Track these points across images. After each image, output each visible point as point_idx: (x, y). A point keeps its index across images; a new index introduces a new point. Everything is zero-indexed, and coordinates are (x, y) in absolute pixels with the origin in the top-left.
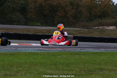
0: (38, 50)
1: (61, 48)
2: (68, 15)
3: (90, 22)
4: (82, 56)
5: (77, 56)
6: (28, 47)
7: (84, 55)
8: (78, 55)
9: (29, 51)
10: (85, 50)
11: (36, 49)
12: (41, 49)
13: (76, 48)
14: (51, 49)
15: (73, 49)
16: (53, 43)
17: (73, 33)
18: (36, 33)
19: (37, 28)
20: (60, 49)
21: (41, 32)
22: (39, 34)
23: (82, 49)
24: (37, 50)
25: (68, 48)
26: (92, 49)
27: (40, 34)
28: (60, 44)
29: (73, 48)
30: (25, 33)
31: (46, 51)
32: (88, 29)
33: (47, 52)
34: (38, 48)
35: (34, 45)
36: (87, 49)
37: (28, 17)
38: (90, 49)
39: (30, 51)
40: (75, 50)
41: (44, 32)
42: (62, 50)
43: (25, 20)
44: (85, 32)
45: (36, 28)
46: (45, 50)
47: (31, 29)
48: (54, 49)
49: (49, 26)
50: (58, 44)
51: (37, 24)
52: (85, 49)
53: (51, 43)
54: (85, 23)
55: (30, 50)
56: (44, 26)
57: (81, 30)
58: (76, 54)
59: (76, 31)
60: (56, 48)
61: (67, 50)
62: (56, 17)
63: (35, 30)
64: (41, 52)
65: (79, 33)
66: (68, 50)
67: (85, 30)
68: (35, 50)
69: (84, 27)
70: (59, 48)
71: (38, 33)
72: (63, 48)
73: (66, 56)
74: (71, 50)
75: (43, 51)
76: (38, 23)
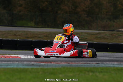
0: (28, 65)
1: (66, 61)
2: (79, 10)
3: (115, 20)
4: (98, 74)
5: (91, 74)
6: (13, 61)
7: (102, 72)
8: (92, 71)
9: (12, 67)
10: (103, 65)
11: (25, 63)
12: (33, 63)
13: (90, 61)
14: (49, 64)
15: (84, 64)
16: (52, 54)
17: (86, 38)
18: (28, 38)
19: (29, 30)
20: (63, 63)
21: (36, 37)
22: (31, 40)
23: (100, 62)
24: (26, 65)
25: (76, 62)
26: (115, 63)
27: (34, 40)
28: (63, 55)
29: (84, 62)
30: (10, 38)
31: (41, 67)
32: (111, 32)
33: (41, 69)
34: (28, 62)
35: (22, 57)
36: (107, 63)
37: (15, 12)
38: (113, 63)
39: (15, 67)
40: (88, 65)
41: (40, 37)
42: (66, 64)
43: (10, 18)
44: (106, 37)
45: (27, 30)
46: (40, 65)
47: (20, 31)
48: (54, 64)
49: (48, 27)
50: (59, 55)
51: (29, 24)
52: (105, 63)
53: (48, 53)
54: (107, 21)
55: (15, 65)
56: (40, 26)
57: (99, 33)
58: (88, 71)
59: (92, 35)
60: (57, 61)
61: (75, 64)
62: (59, 12)
63: (27, 34)
64: (32, 69)
65: (97, 38)
66: (77, 64)
67: (105, 33)
68: (23, 65)
69: (104, 28)
70: (61, 61)
71: (31, 38)
72: (68, 62)
73: (71, 74)
74: (81, 65)
75: (35, 67)
76: (31, 22)
